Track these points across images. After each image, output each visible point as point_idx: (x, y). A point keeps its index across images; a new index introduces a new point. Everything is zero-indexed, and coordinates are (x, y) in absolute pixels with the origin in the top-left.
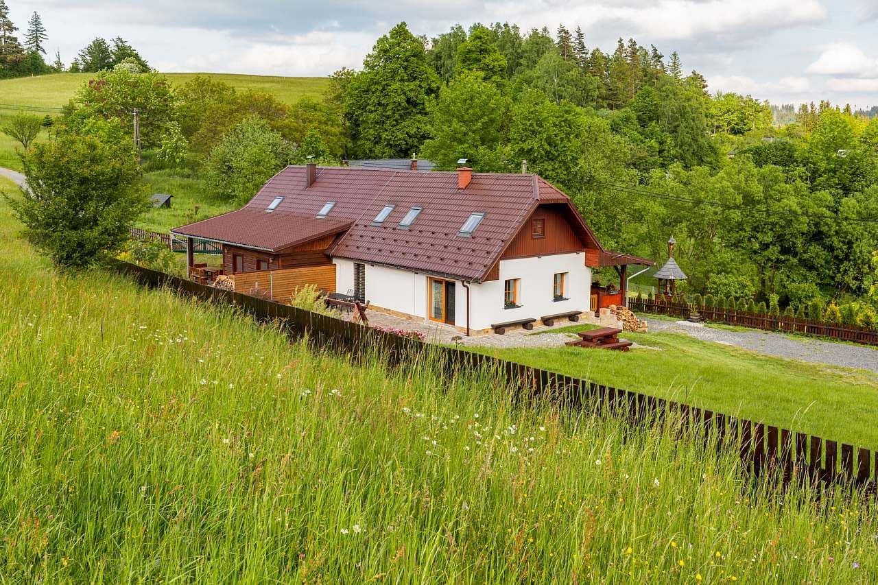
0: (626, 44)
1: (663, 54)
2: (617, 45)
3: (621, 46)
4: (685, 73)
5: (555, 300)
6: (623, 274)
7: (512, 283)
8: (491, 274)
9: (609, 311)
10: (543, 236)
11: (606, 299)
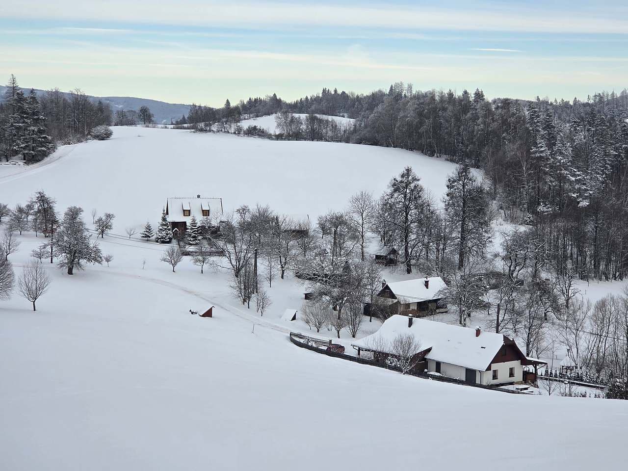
5: (510, 377)
6: (535, 367)
7: (495, 372)
8: (489, 369)
9: (529, 381)
10: (505, 355)
11: (529, 377)
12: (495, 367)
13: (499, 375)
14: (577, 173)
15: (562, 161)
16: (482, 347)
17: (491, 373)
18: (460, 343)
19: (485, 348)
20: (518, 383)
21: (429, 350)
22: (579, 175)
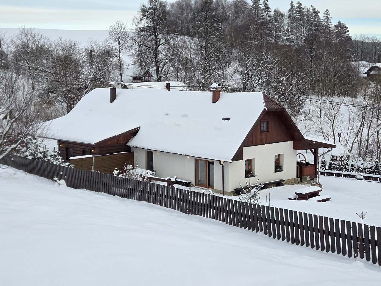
0: (296, 5)
1: (319, 11)
2: (289, 7)
3: (292, 6)
4: (334, 23)
5: (276, 171)
6: (315, 154)
7: (249, 162)
8: (238, 156)
9: (308, 177)
10: (268, 131)
11: (306, 170)
12: (249, 153)
13: (257, 168)
14: (288, 34)
15: (277, 26)
16: (224, 119)
17: (241, 165)
18: (186, 116)
19: (229, 119)
20: (289, 182)
21: (134, 132)
22: (289, 36)
